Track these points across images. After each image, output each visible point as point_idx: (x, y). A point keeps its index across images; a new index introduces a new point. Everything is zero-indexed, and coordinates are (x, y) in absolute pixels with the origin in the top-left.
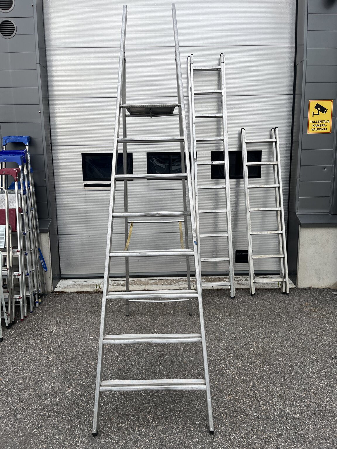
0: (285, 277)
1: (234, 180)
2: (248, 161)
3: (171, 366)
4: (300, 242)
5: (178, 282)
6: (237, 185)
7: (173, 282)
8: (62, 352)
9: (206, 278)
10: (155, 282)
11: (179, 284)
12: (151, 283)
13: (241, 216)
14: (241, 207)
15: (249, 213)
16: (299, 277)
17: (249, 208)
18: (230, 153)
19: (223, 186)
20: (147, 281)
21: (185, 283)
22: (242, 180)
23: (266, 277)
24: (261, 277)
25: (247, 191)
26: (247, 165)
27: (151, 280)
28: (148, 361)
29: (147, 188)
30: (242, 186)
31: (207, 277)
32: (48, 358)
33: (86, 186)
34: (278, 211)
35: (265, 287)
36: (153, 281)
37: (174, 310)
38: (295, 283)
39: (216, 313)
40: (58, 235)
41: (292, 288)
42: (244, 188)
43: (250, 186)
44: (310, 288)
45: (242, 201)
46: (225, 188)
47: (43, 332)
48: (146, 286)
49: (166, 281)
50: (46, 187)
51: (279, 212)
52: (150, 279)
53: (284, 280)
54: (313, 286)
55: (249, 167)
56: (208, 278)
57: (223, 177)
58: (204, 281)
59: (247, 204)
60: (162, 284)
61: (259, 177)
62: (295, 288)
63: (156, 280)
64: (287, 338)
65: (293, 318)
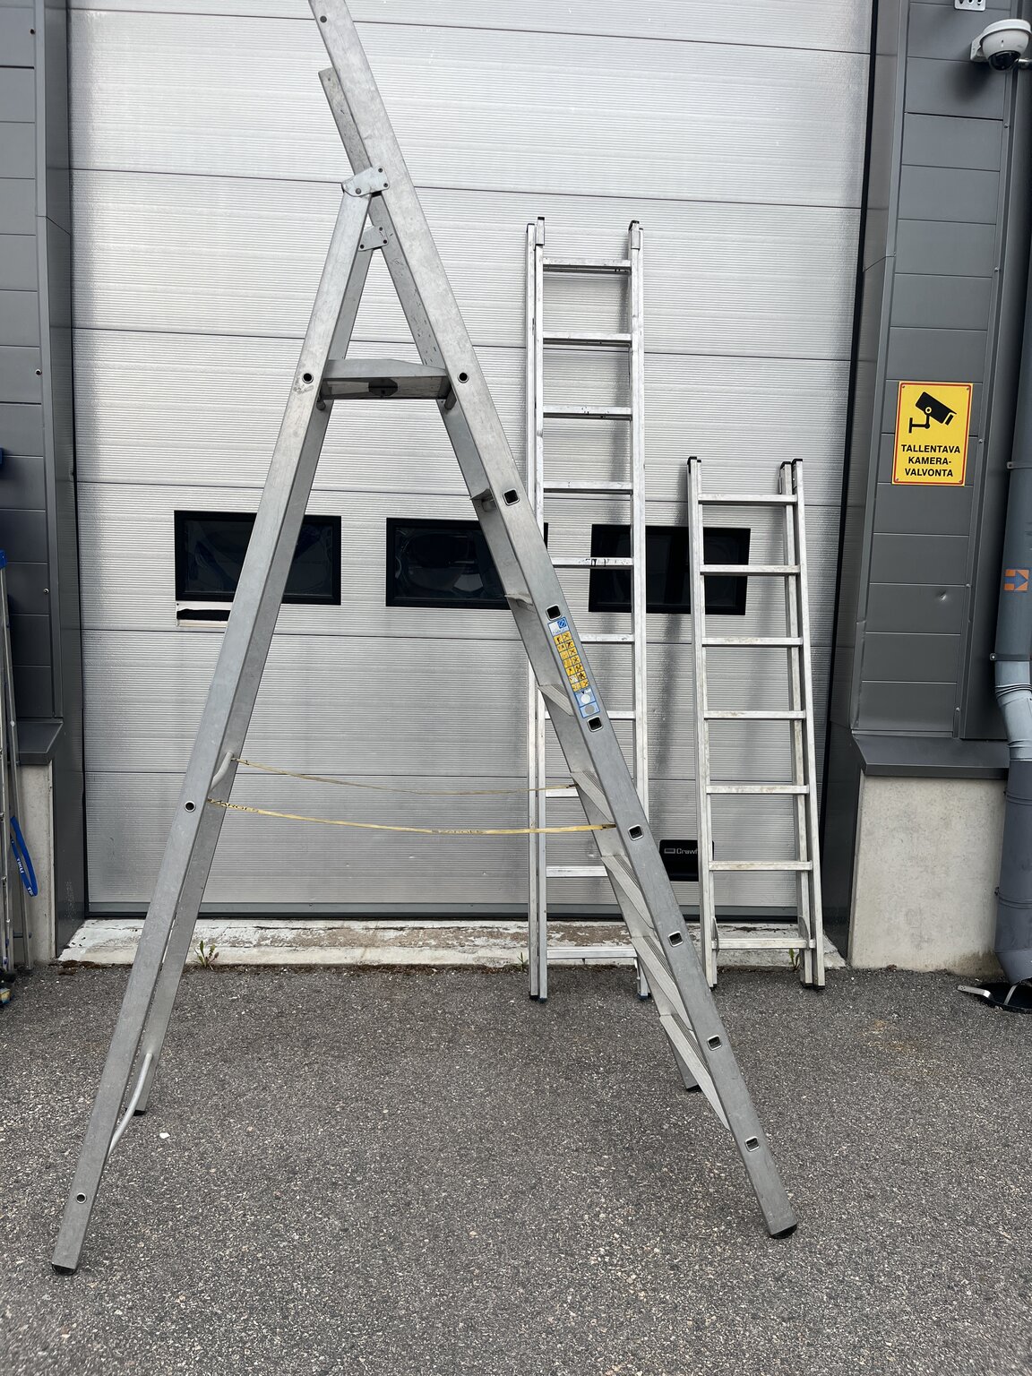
0: (813, 936)
1: (661, 619)
2: (707, 562)
3: (423, 1247)
4: (863, 823)
5: (472, 938)
6: (672, 632)
7: (457, 938)
9: (565, 927)
10: (396, 938)
11: (475, 945)
12: (386, 942)
13: (680, 733)
14: (682, 703)
15: (706, 724)
16: (855, 934)
17: (706, 708)
18: (651, 531)
19: (625, 636)
20: (371, 932)
21: (494, 944)
22: (685, 617)
23: (754, 929)
24: (737, 929)
25: (701, 654)
26: (702, 573)
27: (384, 929)
28: (346, 1230)
29: (383, 632)
30: (686, 637)
31: (568, 924)
33: (183, 615)
34: (796, 723)
35: (748, 964)
36: (392, 934)
37: (452, 1036)
38: (844, 951)
39: (587, 1052)
40: (84, 771)
41: (833, 970)
42: (692, 643)
43: (711, 641)
44: (890, 969)
45: (683, 683)
46: (632, 643)
48: (368, 950)
49: (435, 934)
50: (50, 617)
51: (798, 726)
52: (383, 926)
53: (808, 944)
54: (900, 965)
55: (710, 579)
56: (570, 927)
57: (627, 608)
58: (558, 936)
59: (699, 695)
60: (421, 943)
61: (739, 609)
62: (841, 968)
63: (402, 929)
64: (813, 1148)
65: (834, 1073)
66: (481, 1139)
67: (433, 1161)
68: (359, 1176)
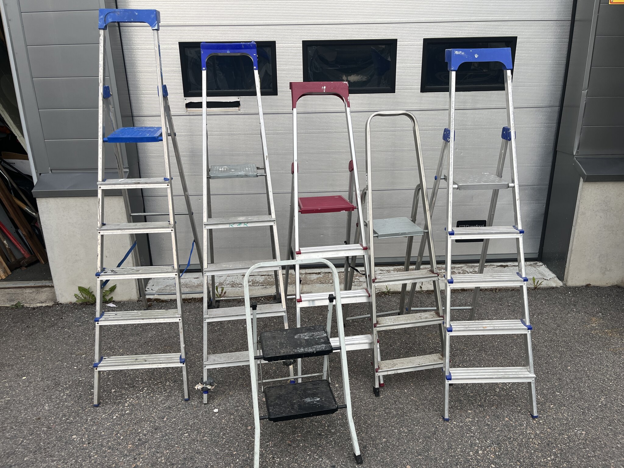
4: (580, 209)
8: (163, 444)
10: (318, 279)
16: (570, 269)
20: (304, 276)
27: (310, 273)
32: (135, 459)
33: (189, 105)
36: (315, 277)
38: (561, 277)
41: (557, 288)
44: (588, 286)
47: (124, 392)
48: (304, 286)
54: (593, 284)
60: (331, 281)
63: (319, 273)
64: (586, 401)
65: (580, 352)
66: (395, 402)
67: (372, 418)
68: (333, 429)
